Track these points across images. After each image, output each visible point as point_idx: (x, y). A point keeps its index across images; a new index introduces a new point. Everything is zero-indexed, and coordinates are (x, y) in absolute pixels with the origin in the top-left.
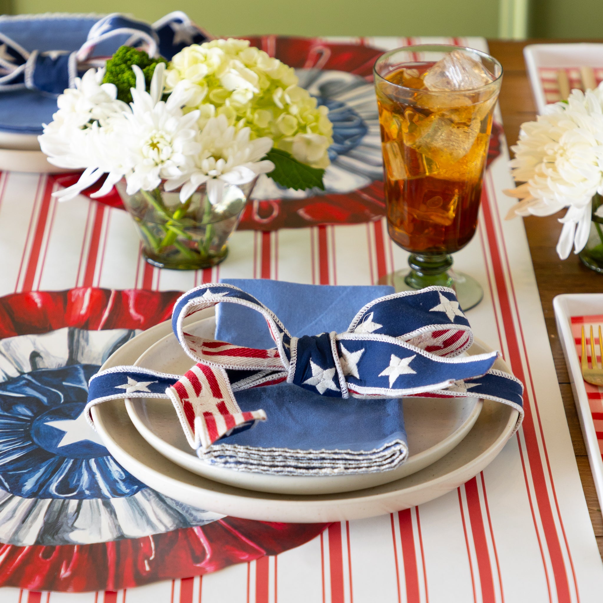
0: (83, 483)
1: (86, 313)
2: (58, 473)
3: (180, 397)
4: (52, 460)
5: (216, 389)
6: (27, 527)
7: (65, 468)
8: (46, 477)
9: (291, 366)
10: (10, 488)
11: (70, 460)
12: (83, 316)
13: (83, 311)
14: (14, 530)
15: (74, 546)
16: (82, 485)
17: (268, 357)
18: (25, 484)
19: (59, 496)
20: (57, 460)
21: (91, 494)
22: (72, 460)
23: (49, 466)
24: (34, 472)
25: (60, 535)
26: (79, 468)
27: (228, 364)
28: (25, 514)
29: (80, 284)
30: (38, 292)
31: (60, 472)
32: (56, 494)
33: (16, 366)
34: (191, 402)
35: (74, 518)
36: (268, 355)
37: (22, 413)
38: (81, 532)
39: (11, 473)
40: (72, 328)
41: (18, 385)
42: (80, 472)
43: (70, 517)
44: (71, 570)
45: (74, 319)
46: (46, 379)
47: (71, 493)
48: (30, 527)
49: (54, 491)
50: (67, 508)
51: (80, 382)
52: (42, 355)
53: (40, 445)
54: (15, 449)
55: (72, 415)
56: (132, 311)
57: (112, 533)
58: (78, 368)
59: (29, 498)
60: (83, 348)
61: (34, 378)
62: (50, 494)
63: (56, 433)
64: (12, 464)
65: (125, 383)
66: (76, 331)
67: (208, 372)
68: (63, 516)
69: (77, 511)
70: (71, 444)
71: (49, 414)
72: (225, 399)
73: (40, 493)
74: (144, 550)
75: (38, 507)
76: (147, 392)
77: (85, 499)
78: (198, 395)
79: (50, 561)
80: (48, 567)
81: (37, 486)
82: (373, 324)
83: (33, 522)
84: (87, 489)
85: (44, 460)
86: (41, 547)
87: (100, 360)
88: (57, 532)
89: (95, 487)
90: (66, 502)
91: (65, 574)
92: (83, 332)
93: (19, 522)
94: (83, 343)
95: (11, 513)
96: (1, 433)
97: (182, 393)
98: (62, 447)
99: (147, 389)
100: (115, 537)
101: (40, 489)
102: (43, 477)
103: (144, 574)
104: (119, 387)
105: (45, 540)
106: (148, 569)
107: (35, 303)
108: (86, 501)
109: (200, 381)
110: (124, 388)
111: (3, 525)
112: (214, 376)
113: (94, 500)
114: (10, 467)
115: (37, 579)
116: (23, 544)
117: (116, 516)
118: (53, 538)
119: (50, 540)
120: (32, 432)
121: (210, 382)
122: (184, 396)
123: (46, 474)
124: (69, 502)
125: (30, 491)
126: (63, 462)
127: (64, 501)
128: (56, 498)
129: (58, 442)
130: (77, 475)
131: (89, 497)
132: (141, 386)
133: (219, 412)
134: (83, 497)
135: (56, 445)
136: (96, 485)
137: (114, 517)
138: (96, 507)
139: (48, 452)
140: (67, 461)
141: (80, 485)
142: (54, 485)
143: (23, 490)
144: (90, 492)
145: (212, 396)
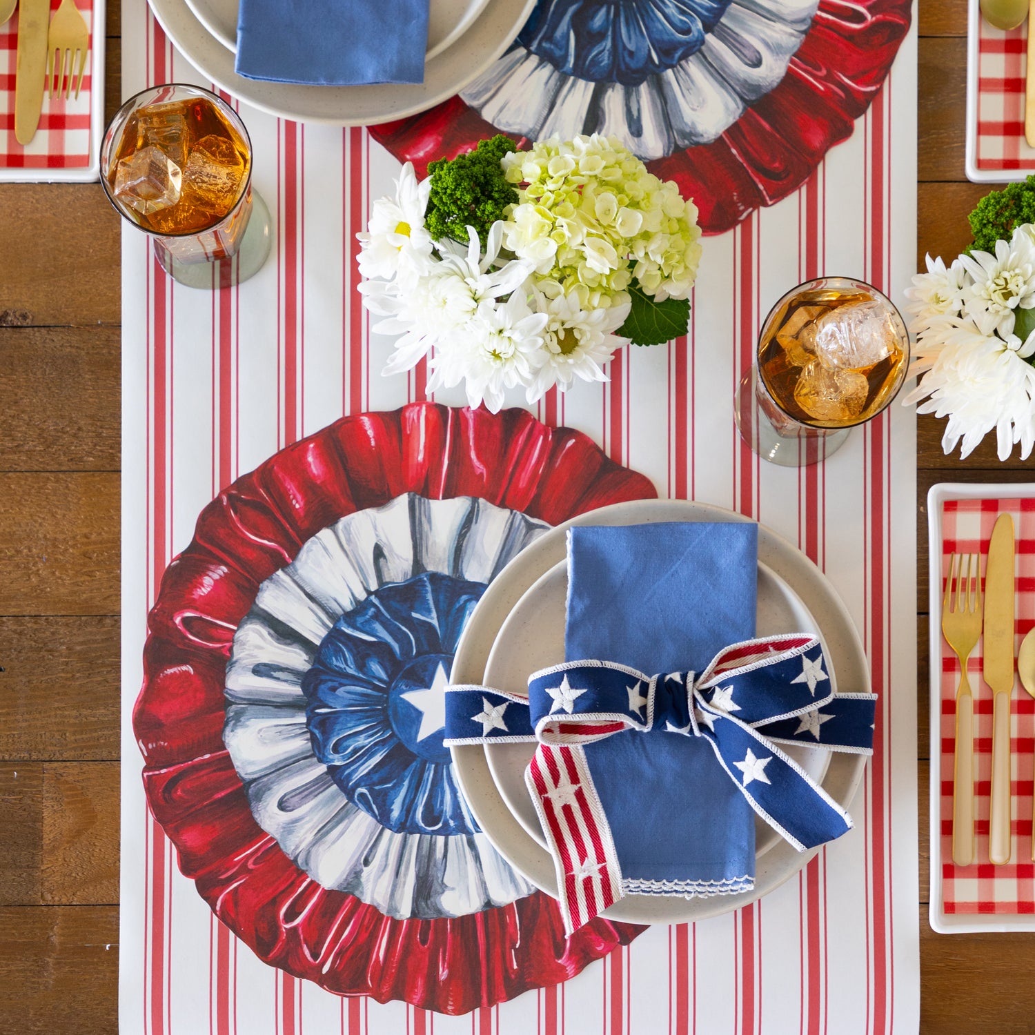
0: (446, 806)
1: (424, 459)
2: (421, 790)
4: (414, 764)
5: (574, 773)
6: (402, 885)
7: (428, 779)
8: (410, 797)
10: (379, 815)
11: (431, 767)
12: (422, 465)
13: (421, 458)
14: (390, 890)
15: (447, 919)
16: (446, 811)
18: (392, 807)
19: (426, 829)
20: (418, 766)
21: (455, 826)
22: (433, 766)
23: (412, 776)
24: (399, 786)
25: (432, 899)
26: (441, 780)
27: (585, 742)
28: (397, 862)
29: (413, 400)
30: (368, 414)
31: (423, 789)
32: (423, 825)
33: (362, 580)
34: (550, 797)
35: (443, 868)
37: (377, 674)
38: (451, 892)
39: (377, 788)
41: (368, 617)
42: (443, 788)
43: (439, 866)
44: (448, 968)
45: (412, 473)
46: (394, 604)
47: (437, 824)
48: (404, 884)
49: (421, 821)
50: (435, 850)
51: (429, 611)
52: (386, 552)
53: (399, 736)
54: (376, 744)
55: (426, 678)
56: (473, 455)
57: (479, 896)
58: (425, 581)
59: (398, 832)
60: (427, 537)
61: (381, 602)
62: (417, 825)
63: (414, 715)
64: (376, 772)
65: (481, 710)
66: (417, 501)
67: (566, 752)
68: (432, 864)
69: (445, 856)
70: (429, 737)
71: (403, 677)
72: (583, 784)
73: (408, 824)
74: (510, 930)
75: (408, 847)
76: (504, 731)
77: (450, 834)
78: (556, 786)
79: (428, 948)
80: (427, 959)
81: (404, 812)
82: (732, 702)
83: (406, 875)
84: (451, 818)
85: (407, 766)
86: (418, 922)
87: (446, 563)
88: (429, 893)
89: (458, 814)
90: (433, 840)
91: (443, 974)
92: (424, 503)
93: (393, 874)
94: (426, 526)
95: (384, 859)
96: (360, 714)
97: (542, 789)
98: (422, 741)
99: (503, 723)
100: (483, 904)
101: (407, 816)
102: (408, 796)
103: (513, 976)
104: (475, 718)
105: (420, 909)
106: (515, 967)
107: (368, 438)
108: (451, 838)
109: (558, 768)
110: (481, 721)
111: (380, 880)
112: (571, 758)
113: (458, 836)
114: (376, 777)
115: (420, 982)
116: (401, 916)
117: (481, 865)
118: (427, 905)
119: (424, 909)
120: (390, 712)
121: (568, 765)
122: (543, 792)
123: (410, 791)
124: (436, 839)
125: (399, 821)
126: (425, 769)
127: (431, 838)
128: (423, 832)
129: (417, 733)
130: (440, 792)
131: (454, 832)
132: (497, 716)
133: (577, 802)
134: (448, 832)
135: (416, 738)
136: (459, 811)
137: (479, 866)
138: (461, 849)
139: (409, 751)
140: (428, 768)
141: (444, 811)
142: (419, 810)
143: (391, 818)
144: (454, 822)
145: (570, 783)
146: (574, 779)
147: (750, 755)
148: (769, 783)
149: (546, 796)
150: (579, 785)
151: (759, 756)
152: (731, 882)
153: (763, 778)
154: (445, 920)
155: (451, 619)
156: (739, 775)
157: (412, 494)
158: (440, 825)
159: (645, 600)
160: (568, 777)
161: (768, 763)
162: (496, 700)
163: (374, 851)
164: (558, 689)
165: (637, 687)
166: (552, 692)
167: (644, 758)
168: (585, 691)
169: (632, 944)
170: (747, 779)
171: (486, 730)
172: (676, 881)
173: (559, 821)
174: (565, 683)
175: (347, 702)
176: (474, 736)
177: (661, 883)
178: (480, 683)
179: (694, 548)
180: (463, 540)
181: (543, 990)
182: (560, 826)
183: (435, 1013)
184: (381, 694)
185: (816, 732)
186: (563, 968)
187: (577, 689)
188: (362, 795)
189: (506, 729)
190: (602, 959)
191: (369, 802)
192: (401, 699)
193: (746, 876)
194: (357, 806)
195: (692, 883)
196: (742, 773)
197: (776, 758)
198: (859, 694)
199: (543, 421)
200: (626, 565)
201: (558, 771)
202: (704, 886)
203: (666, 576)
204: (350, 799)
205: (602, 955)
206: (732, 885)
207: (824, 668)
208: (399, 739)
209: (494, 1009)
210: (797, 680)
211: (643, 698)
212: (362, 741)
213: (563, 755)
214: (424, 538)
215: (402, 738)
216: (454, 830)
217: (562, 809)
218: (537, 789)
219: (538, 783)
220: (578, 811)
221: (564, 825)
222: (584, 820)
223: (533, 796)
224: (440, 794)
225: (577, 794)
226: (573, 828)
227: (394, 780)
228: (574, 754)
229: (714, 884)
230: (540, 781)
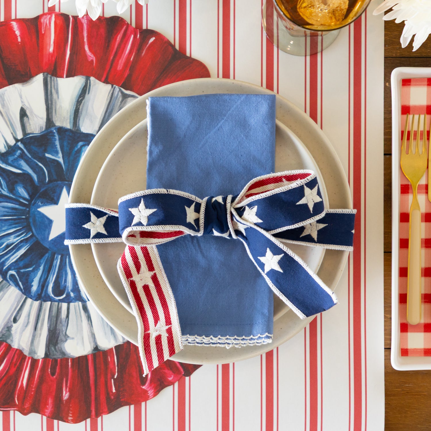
0: (68, 283)
1: (54, 50)
2: (52, 272)
3: (127, 278)
4: (47, 255)
5: (150, 264)
6: (38, 336)
7: (56, 265)
8: (44, 277)
9: (199, 234)
10: (24, 288)
11: (58, 256)
12: (52, 55)
13: (51, 49)
14: (30, 339)
15: (69, 359)
16: (68, 286)
18: (32, 284)
19: (54, 298)
20: (50, 256)
21: (75, 296)
22: (60, 256)
23: (46, 263)
24: (37, 270)
25: (59, 345)
26: (65, 266)
27: (157, 243)
28: (36, 320)
29: (46, 11)
30: (16, 20)
31: (53, 271)
32: (53, 296)
33: (12, 131)
34: (134, 280)
35: (66, 325)
37: (22, 195)
38: (71, 340)
39: (22, 271)
41: (16, 156)
42: (66, 271)
43: (64, 323)
44: (69, 391)
45: (45, 60)
46: (34, 148)
47: (62, 295)
48: (40, 335)
49: (51, 293)
50: (61, 312)
51: (57, 153)
52: (28, 113)
53: (37, 236)
54: (21, 242)
55: (55, 198)
56: (86, 48)
57: (90, 343)
58: (54, 133)
59: (36, 300)
60: (56, 103)
61: (25, 147)
62: (49, 296)
63: (47, 222)
64: (22, 260)
65: (89, 220)
66: (49, 79)
67: (145, 251)
68: (59, 322)
69: (68, 316)
70: (57, 237)
71: (39, 197)
72: (157, 271)
73: (43, 295)
74: (111, 366)
75: (43, 311)
76: (104, 235)
77: (71, 302)
78: (138, 273)
79: (56, 378)
80: (55, 386)
81: (40, 287)
82: (256, 217)
83: (41, 329)
84: (72, 291)
85: (42, 256)
86: (49, 360)
87: (68, 121)
88: (57, 341)
89: (76, 289)
90: (60, 306)
91: (66, 396)
92: (54, 80)
93: (33, 328)
94: (55, 96)
95: (27, 318)
96: (11, 221)
97: (128, 274)
98: (52, 240)
99: (104, 229)
100: (93, 349)
101: (42, 290)
102: (43, 276)
103: (112, 397)
104: (85, 226)
105: (51, 352)
106: (114, 391)
107: (16, 36)
108: (72, 305)
109: (140, 260)
110: (89, 228)
111: (24, 333)
112: (148, 253)
113: (76, 303)
114: (21, 264)
115: (50, 401)
116: (38, 356)
117: (92, 322)
118: (55, 349)
119: (53, 351)
120: (31, 220)
121: (146, 259)
122: (129, 276)
123: (44, 273)
124: (61, 305)
125: (37, 293)
126: (54, 258)
127: (58, 304)
128: (53, 301)
129: (49, 234)
130: (64, 274)
131: (73, 300)
132: (100, 224)
133: (153, 283)
134: (70, 301)
135: (48, 238)
136: (77, 286)
137: (90, 323)
138: (78, 312)
139: (44, 246)
140: (56, 257)
141: (67, 286)
142: (50, 285)
143: (31, 291)
144: (74, 294)
145: (148, 271)
146: (151, 268)
147: (269, 252)
148: (282, 271)
149: (131, 279)
150: (154, 272)
151: (274, 254)
152: (256, 337)
153: (278, 269)
154: (67, 359)
155: (71, 158)
156: (262, 265)
157: (46, 74)
158: (64, 296)
159: (200, 146)
160: (146, 266)
161: (281, 258)
162: (99, 214)
163: (20, 313)
164: (137, 209)
165: (193, 207)
166: (133, 211)
168: (155, 210)
169: (192, 376)
170: (267, 269)
171: (93, 234)
172: (219, 336)
173: (141, 296)
174: (142, 205)
175: (2, 214)
176: (84, 238)
177: (209, 338)
178: (89, 202)
179: (233, 111)
180: (80, 105)
181: (132, 407)
182: (142, 299)
183: (60, 422)
184: (24, 208)
185: (315, 236)
186: (146, 392)
187: (150, 208)
188: (12, 276)
189: (106, 234)
190: (172, 386)
191: (17, 280)
192: (39, 211)
193: (267, 334)
194: (9, 283)
195: (230, 338)
196: (264, 265)
197: (286, 255)
198: (344, 210)
199: (134, 25)
200: (187, 123)
201: (139, 262)
202: (239, 340)
203: (214, 130)
204: (4, 278)
205: (172, 383)
206: (257, 339)
207: (319, 194)
208: (37, 238)
209: (99, 419)
210: (301, 202)
211: (197, 214)
212: (12, 239)
213: (143, 252)
214: (54, 104)
215: (39, 237)
216: (73, 299)
217: (143, 288)
218: (126, 274)
219: (126, 271)
220: (153, 289)
221: (144, 298)
222: (158, 295)
223: (123, 280)
224: (64, 275)
225: (152, 277)
226: (151, 300)
227: (33, 265)
228: (150, 251)
229: (245, 338)
230: (127, 269)
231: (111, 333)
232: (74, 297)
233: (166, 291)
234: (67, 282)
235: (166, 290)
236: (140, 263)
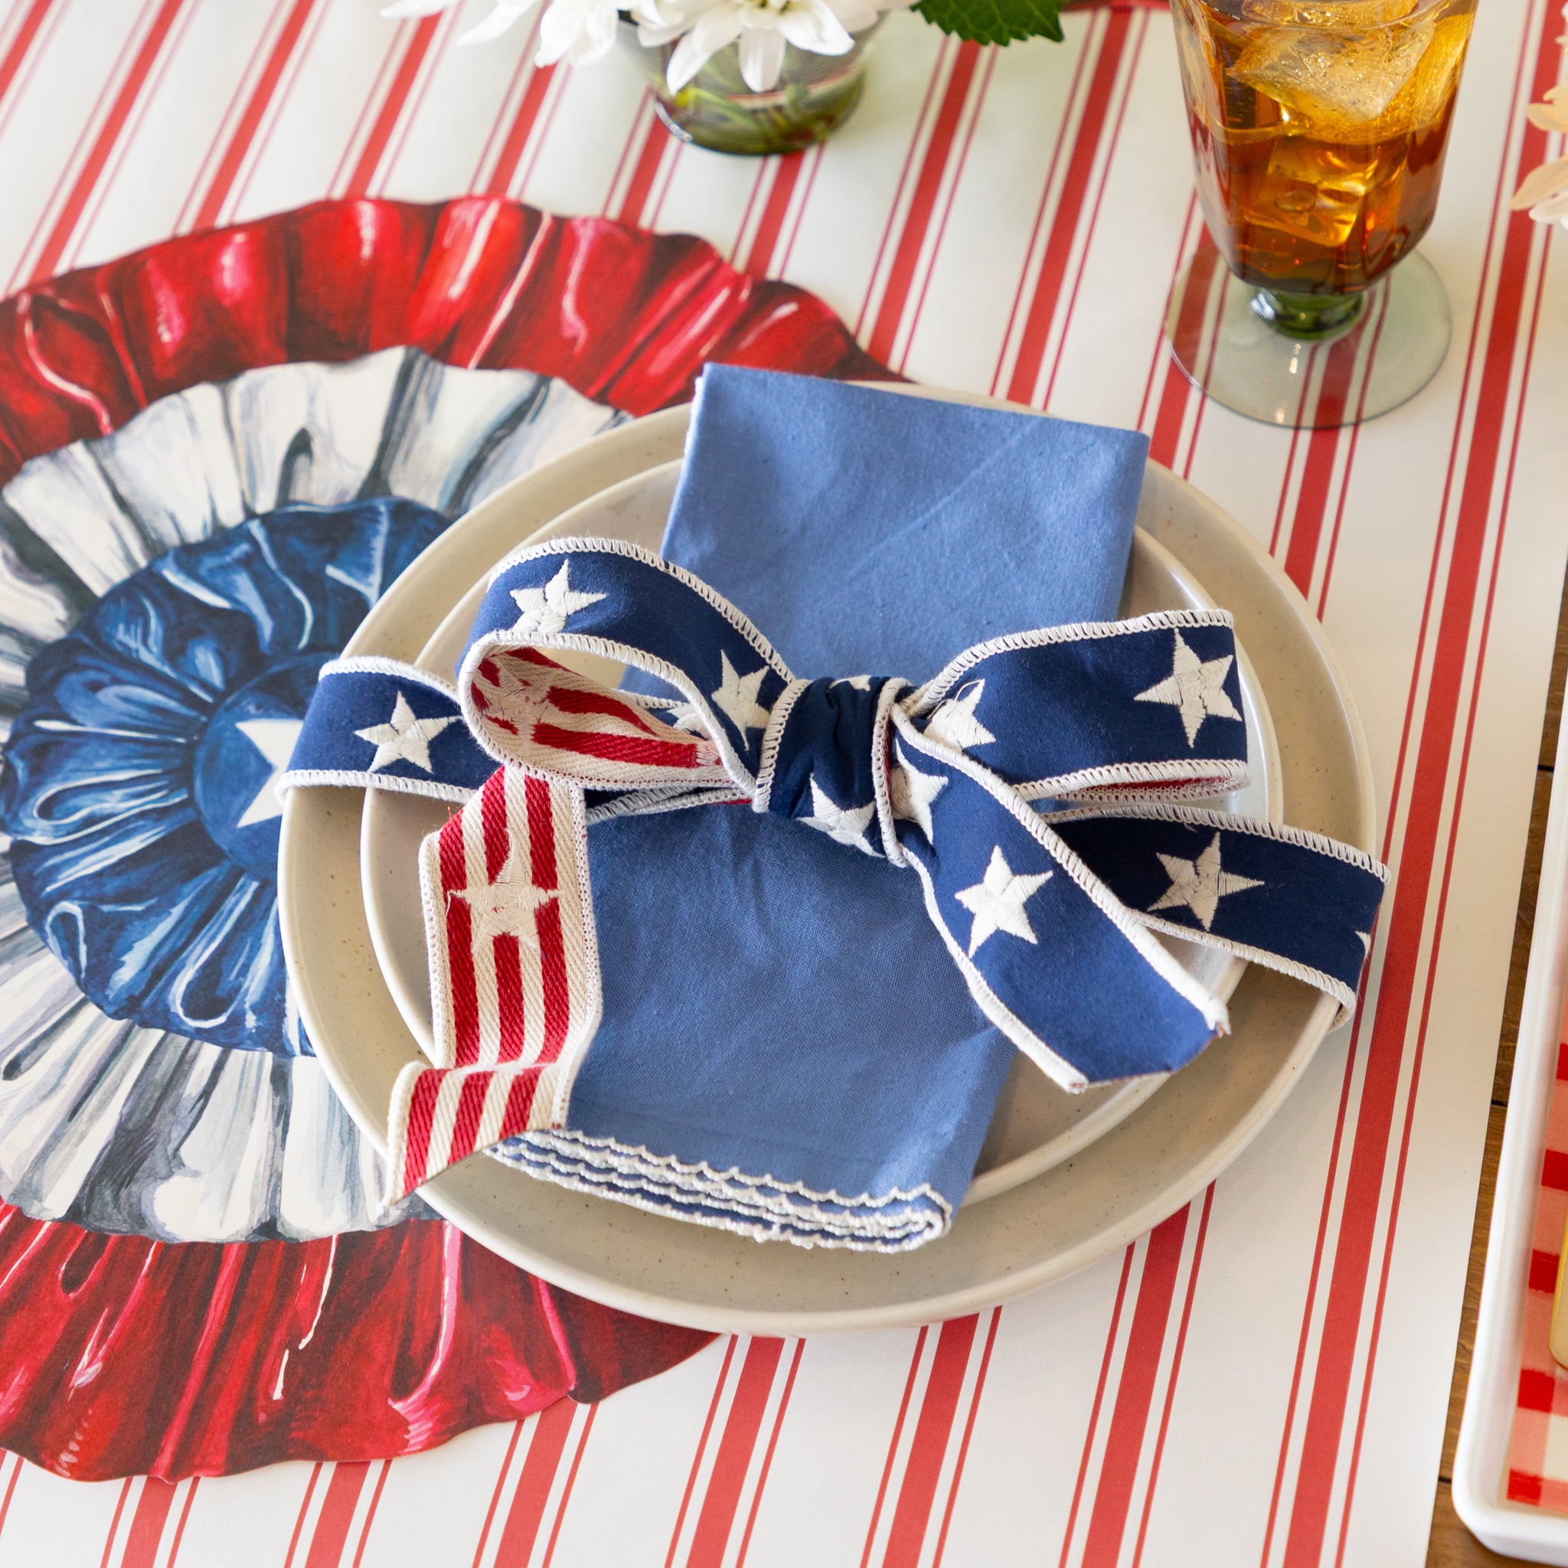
0: (252, 980)
1: (463, 296)
2: (208, 931)
3: (443, 885)
4: (212, 872)
5: (546, 856)
6: (74, 1140)
7: (231, 911)
8: (175, 942)
9: (758, 791)
10: (88, 968)
11: (250, 884)
12: (453, 305)
13: (456, 290)
14: (41, 1145)
15: (153, 1243)
16: (247, 990)
17: (699, 765)
18: (124, 958)
19: (182, 1022)
20: (221, 878)
21: (258, 1028)
22: (255, 885)
23: (197, 898)
24: (158, 915)
25: (134, 1188)
26: (261, 919)
27: (591, 779)
28: (86, 1084)
29: (478, 192)
30: (377, 202)
31: (214, 929)
32: (180, 1011)
33: (245, 488)
34: (468, 901)
35: (190, 1121)
36: (698, 761)
37: (203, 673)
38: (188, 1180)
39: (106, 908)
40: (413, 351)
41: (228, 559)
42: (258, 938)
43: (183, 1112)
44: (106, 1359)
45: (427, 315)
46: (296, 544)
47: (214, 1015)
48: (81, 1138)
49: (178, 1002)
50: (186, 1075)
51: (367, 569)
52: (317, 446)
53: (202, 807)
54: (142, 815)
56: (568, 303)
57: (253, 1203)
58: (379, 513)
59: (116, 1015)
60: (416, 433)
61: (270, 538)
62: (166, 1009)
63: (253, 768)
64: (119, 874)
65: (384, 716)
66: (418, 366)
67: (538, 796)
68: (167, 1105)
69: (206, 1094)
70: (271, 822)
71: (259, 688)
72: (563, 893)
73: (147, 1002)
74: (300, 1301)
75: (125, 1056)
76: (423, 770)
77: (237, 1046)
78: (492, 878)
79: (76, 1301)
80: (61, 1326)
81: (148, 974)
82: (974, 721)
83: (93, 1119)
84: (254, 1009)
85: (193, 872)
86: (78, 1232)
87: (439, 487)
88: (134, 1170)
89: (273, 1004)
90: (192, 1051)
91: (86, 1371)
92: (433, 372)
93: (66, 1108)
94: (421, 412)
95: (59, 1071)
96: (129, 745)
97: (453, 873)
98: (248, 828)
99: (426, 752)
100: (255, 1225)
101: (151, 984)
102: (172, 940)
103: (262, 1417)
104: (364, 734)
105: (97, 1205)
106: (277, 1395)
107: (360, 241)
108: (237, 1056)
109: (508, 830)
111: (26, 1117)
112: (548, 814)
113: (255, 1055)
114: (112, 886)
115: (18, 1379)
116: (43, 1209)
117: (285, 1131)
118: (116, 1197)
119: (106, 1204)
120: (201, 754)
121: (535, 833)
122: (454, 881)
123: (180, 928)
124: (199, 1049)
125: (127, 991)
126: (233, 888)
127: (190, 1044)
128: (175, 1029)
129: (244, 807)
130: (248, 945)
131: (248, 1042)
132: (416, 736)
133: (536, 937)
134: (235, 1040)
135: (237, 818)
136: (278, 996)
137: (280, 1133)
138: (252, 1085)
139: (211, 841)
140: (242, 887)
141: (243, 990)
142: (185, 975)
143: (112, 981)
144: (258, 1020)
145: (530, 882)
146: (544, 873)
147: (998, 865)
148: (1032, 938)
149: (459, 894)
150: (552, 893)
151: (1017, 869)
153: (1020, 929)
154: (146, 1243)
156: (961, 920)
158: (222, 1020)
159: (852, 573)
160: (528, 862)
161: (1039, 889)
162: (427, 707)
163: (41, 1048)
164: (538, 591)
165: (755, 680)
166: (524, 597)
167: (752, 910)
168: (600, 596)
170: (980, 934)
171: (381, 759)
173: (477, 973)
174: (562, 578)
175: (113, 717)
177: (694, 1169)
179: (989, 470)
180: (491, 450)
181: (329, 1469)
182: (478, 987)
183: (28, 1465)
184: (194, 714)
186: (402, 1424)
187: (583, 591)
188: (67, 918)
189: (428, 768)
191: (76, 934)
192: (237, 732)
193: (926, 1188)
194: (44, 939)
195: (776, 1185)
196: (969, 917)
197: (1061, 875)
198: (1336, 845)
199: (740, 265)
201: (505, 837)
202: (807, 1202)
203: (911, 527)
204: (36, 920)
206: (884, 1210)
208: (199, 813)
209: (183, 1488)
210: (1153, 695)
211: (762, 710)
212: (117, 804)
213: (530, 805)
214: (409, 433)
215: (207, 812)
216: (250, 1036)
217: (494, 944)
218: (442, 870)
219: (448, 857)
220: (533, 962)
221: (487, 988)
222: (544, 987)
223: (425, 886)
224: (247, 950)
225: (540, 914)
226: (511, 1001)
227: (152, 897)
228: (557, 808)
229: (835, 1201)
230: (453, 853)
231: (346, 1182)
232: (254, 1031)
233: (579, 977)
234: (249, 976)
235: (578, 973)
236: (507, 842)
